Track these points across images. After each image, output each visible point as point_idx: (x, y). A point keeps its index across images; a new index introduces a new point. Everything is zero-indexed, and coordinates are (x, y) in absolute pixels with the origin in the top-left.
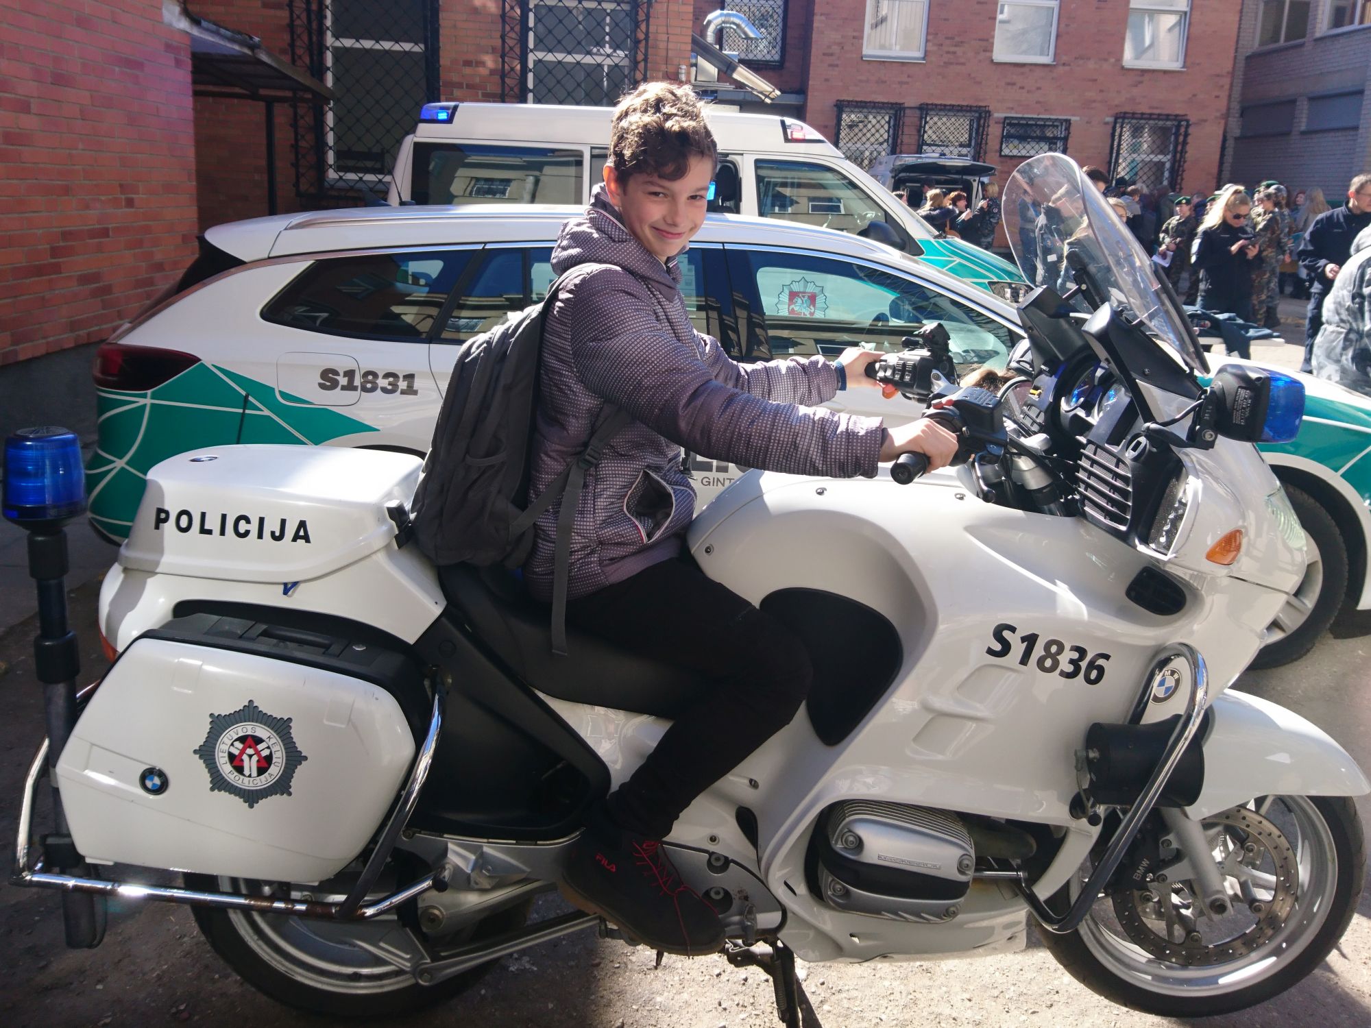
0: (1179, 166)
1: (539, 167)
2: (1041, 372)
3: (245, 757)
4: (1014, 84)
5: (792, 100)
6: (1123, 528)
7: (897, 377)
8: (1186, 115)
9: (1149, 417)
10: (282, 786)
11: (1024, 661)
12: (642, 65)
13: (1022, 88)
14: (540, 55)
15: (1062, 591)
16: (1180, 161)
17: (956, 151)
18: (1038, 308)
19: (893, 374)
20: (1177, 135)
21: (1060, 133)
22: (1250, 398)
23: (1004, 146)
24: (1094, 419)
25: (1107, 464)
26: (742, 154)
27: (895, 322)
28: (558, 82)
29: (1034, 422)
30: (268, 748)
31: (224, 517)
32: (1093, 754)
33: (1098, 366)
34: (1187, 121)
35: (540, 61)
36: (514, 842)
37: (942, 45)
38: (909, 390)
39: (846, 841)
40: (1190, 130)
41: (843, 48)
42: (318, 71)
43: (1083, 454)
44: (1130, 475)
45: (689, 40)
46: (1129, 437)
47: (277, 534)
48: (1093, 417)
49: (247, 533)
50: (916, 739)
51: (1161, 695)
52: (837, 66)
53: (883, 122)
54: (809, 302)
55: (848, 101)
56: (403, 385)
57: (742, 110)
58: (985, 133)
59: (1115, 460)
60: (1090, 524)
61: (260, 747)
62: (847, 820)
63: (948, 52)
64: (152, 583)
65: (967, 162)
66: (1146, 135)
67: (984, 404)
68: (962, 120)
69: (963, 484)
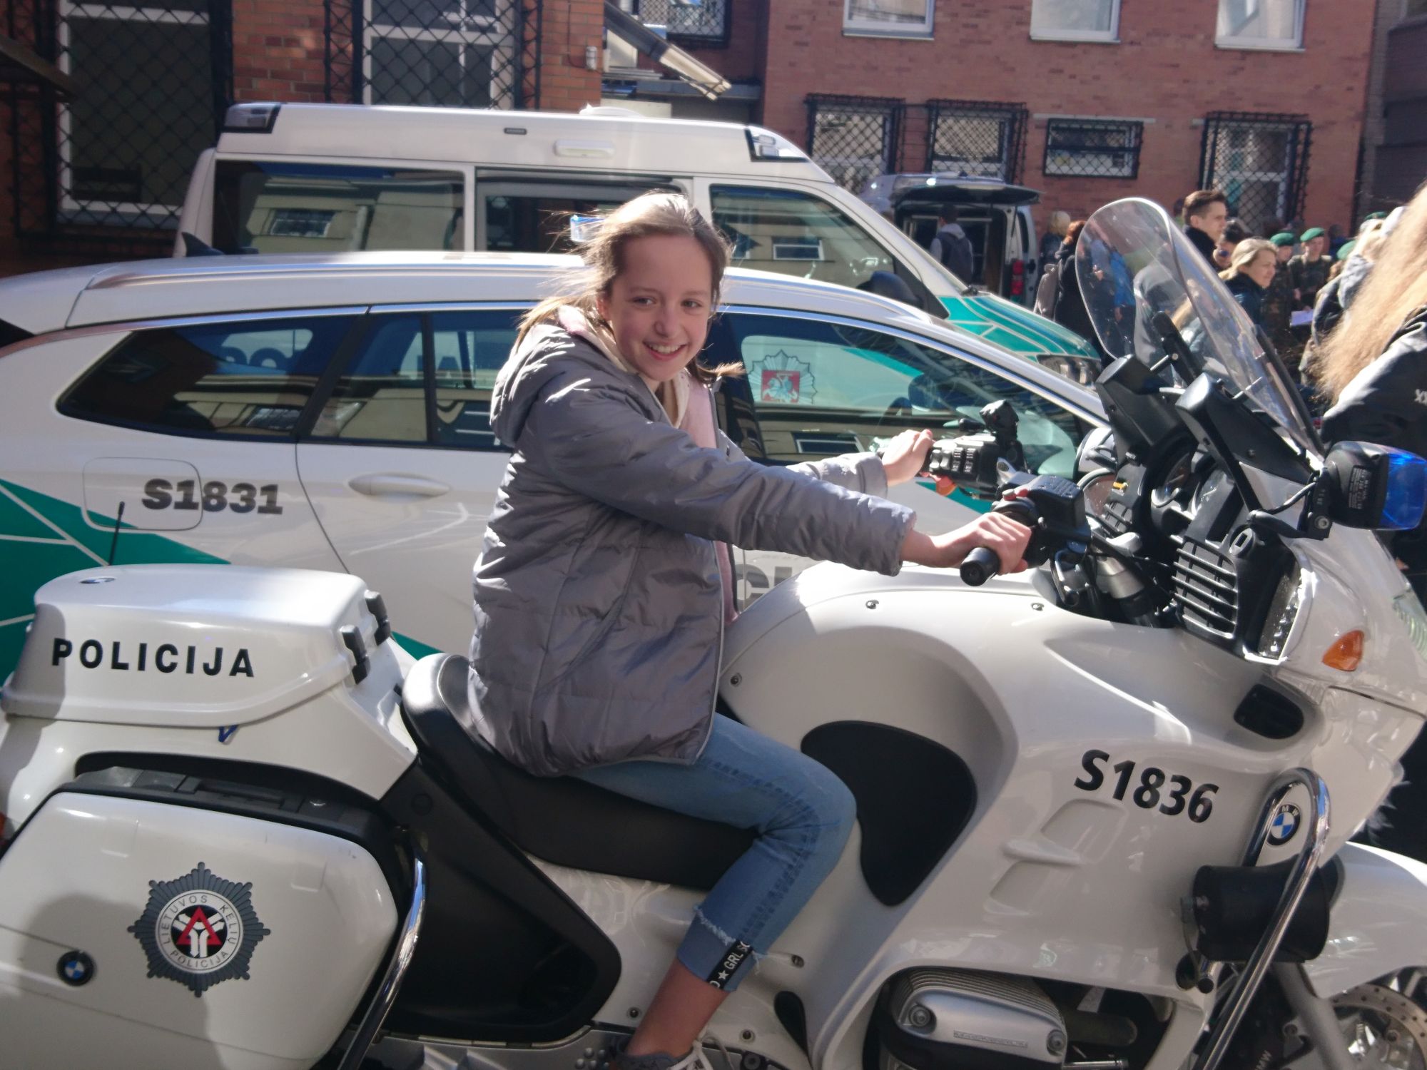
0: (1299, 189)
1: (373, 193)
2: (1126, 461)
3: (193, 934)
4: (1061, 71)
5: (744, 93)
6: (1229, 636)
7: (955, 468)
8: (1306, 115)
9: (1255, 505)
10: (238, 968)
11: (1119, 794)
12: (532, 46)
13: (1073, 77)
14: (383, 30)
15: (1160, 712)
16: (1299, 180)
17: (980, 168)
18: (1124, 385)
19: (950, 464)
20: (1294, 142)
21: (1128, 140)
22: (1367, 478)
23: (1049, 160)
24: (1192, 514)
25: (1209, 563)
26: (691, 178)
27: (918, 410)
28: (410, 69)
29: (1120, 521)
30: (222, 920)
31: (143, 648)
32: (1201, 902)
33: (1194, 449)
34: (1309, 124)
35: (383, 39)
36: (504, 1044)
37: (956, 15)
38: (969, 483)
39: (915, 1018)
40: (1313, 137)
41: (814, 19)
42: (50, 50)
43: (1180, 554)
44: (1235, 574)
45: (600, 10)
46: (1233, 531)
47: (212, 666)
48: (1190, 511)
49: (173, 667)
50: (993, 893)
51: (1278, 833)
52: (806, 44)
53: (874, 126)
54: (790, 385)
55: (825, 96)
56: (261, 500)
57: (676, 114)
58: (1021, 142)
59: (1217, 558)
60: (1189, 635)
61: (212, 920)
62: (915, 992)
63: (966, 26)
64: (49, 734)
65: (995, 184)
66: (1250, 143)
67: (1064, 495)
68: (987, 123)
69: (1041, 593)
